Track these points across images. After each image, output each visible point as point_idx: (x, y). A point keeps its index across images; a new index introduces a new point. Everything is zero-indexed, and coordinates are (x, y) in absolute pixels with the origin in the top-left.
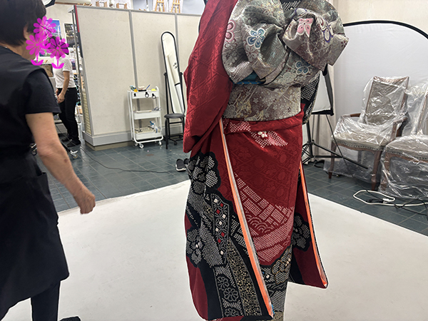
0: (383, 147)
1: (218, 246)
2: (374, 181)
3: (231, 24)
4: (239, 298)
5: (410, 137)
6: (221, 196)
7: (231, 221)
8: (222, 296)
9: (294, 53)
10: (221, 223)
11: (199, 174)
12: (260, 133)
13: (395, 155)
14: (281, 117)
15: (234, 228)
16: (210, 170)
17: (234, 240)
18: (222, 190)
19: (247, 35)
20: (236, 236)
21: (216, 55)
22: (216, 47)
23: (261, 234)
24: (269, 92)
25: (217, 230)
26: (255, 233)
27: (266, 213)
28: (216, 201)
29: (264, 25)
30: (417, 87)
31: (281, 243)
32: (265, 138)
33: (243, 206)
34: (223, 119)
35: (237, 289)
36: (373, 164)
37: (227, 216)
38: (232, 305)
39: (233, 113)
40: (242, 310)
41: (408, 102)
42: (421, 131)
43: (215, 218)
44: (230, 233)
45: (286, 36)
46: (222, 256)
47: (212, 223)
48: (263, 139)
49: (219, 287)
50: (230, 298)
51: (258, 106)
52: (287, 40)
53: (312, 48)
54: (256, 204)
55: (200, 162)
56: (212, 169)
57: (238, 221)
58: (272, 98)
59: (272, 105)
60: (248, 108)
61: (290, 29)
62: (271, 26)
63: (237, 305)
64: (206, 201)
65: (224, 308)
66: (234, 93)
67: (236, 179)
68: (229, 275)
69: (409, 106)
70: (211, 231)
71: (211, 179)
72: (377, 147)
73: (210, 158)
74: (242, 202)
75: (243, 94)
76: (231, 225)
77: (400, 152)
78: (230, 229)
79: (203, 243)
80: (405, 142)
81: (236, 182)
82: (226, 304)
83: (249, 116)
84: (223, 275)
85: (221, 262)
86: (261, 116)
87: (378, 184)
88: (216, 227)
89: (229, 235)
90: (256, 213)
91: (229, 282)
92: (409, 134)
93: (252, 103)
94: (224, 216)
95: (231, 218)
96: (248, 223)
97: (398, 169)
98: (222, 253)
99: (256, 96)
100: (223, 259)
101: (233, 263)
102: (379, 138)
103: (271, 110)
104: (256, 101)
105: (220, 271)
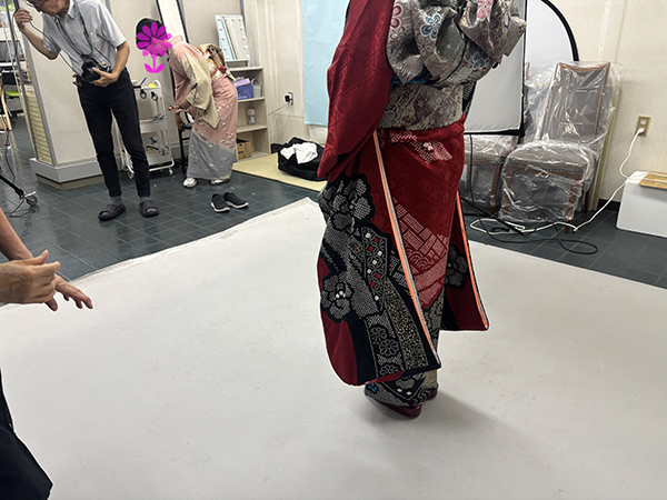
0: (503, 158)
1: (370, 290)
2: (493, 204)
3: (399, 7)
4: (400, 350)
5: (535, 144)
6: (375, 229)
7: (389, 259)
8: (377, 351)
9: (473, 44)
10: (375, 262)
11: (342, 204)
12: (426, 145)
13: (519, 167)
14: (446, 124)
15: (393, 266)
16: (359, 197)
17: (393, 280)
18: (377, 221)
19: (422, 22)
20: (396, 275)
21: (377, 48)
22: (377, 38)
23: (421, 272)
24: (436, 92)
25: (369, 271)
26: (415, 271)
27: (427, 246)
28: (368, 235)
29: (439, 9)
30: (540, 76)
31: (439, 281)
32: (432, 151)
33: (403, 240)
34: (378, 131)
35: (397, 339)
36: (491, 182)
37: (384, 252)
38: (389, 361)
39: (390, 120)
40: (404, 363)
41: (530, 97)
42: (547, 135)
43: (367, 257)
44: (388, 272)
45: (464, 22)
46: (377, 302)
47: (363, 264)
48: (429, 152)
49: (373, 341)
50: (388, 353)
51: (423, 110)
52: (465, 28)
53: (493, 36)
54: (418, 235)
55: (343, 188)
56: (363, 195)
57: (397, 256)
58: (439, 100)
59: (438, 109)
60: (412, 114)
61: (466, 12)
62: (447, 9)
63: (397, 360)
64: (356, 236)
65: (379, 367)
66: (394, 95)
67: (395, 206)
68: (386, 323)
69: (530, 103)
70: (362, 274)
71: (361, 209)
72: (497, 159)
73: (360, 182)
74: (402, 234)
75: (405, 96)
76: (389, 263)
77: (524, 164)
78: (389, 267)
79: (352, 290)
80: (530, 151)
81: (396, 211)
82: (382, 360)
83: (413, 124)
84: (378, 325)
85: (376, 310)
86: (426, 123)
87: (499, 207)
88: (367, 268)
89: (388, 275)
90: (416, 247)
91: (387, 332)
92: (532, 140)
93: (416, 108)
94: (380, 253)
95: (390, 254)
96: (409, 259)
97: (523, 186)
98: (377, 298)
99: (422, 98)
100: (379, 306)
101: (392, 308)
102: (498, 147)
103: (438, 115)
104: (421, 104)
105: (373, 321)
